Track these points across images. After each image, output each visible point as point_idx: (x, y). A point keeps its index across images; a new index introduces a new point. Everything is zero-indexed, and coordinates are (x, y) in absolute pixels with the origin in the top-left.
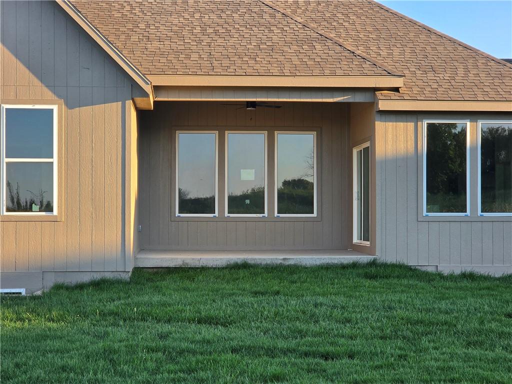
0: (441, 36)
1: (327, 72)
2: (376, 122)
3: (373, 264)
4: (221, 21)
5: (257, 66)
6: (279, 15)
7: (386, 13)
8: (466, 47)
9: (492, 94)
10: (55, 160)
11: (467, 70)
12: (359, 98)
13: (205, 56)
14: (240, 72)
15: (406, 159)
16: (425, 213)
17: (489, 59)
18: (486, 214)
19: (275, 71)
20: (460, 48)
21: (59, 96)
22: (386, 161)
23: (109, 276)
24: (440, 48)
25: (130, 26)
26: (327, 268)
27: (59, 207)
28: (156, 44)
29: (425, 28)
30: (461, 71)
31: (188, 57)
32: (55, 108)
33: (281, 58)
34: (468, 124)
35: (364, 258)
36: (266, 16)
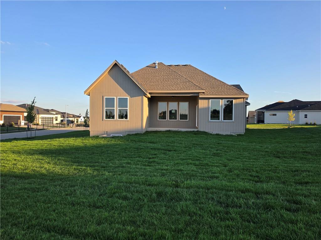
0: (218, 80)
1: (188, 89)
2: (199, 100)
3: (198, 131)
4: (167, 78)
5: (173, 88)
6: (181, 76)
7: (206, 75)
8: (223, 83)
9: (226, 93)
10: (128, 108)
11: (222, 88)
12: (195, 95)
13: (162, 86)
14: (169, 89)
15: (206, 108)
16: (210, 120)
17: (228, 85)
18: (224, 121)
19: (176, 89)
20: (222, 83)
21: (129, 95)
22: (201, 109)
23: (139, 133)
24: (217, 83)
25: (148, 79)
26: (187, 132)
27: (129, 118)
28: (152, 83)
29: (215, 78)
30: (220, 88)
31: (158, 86)
32: (128, 97)
33: (179, 86)
34: (221, 100)
35: (196, 130)
36: (178, 77)
